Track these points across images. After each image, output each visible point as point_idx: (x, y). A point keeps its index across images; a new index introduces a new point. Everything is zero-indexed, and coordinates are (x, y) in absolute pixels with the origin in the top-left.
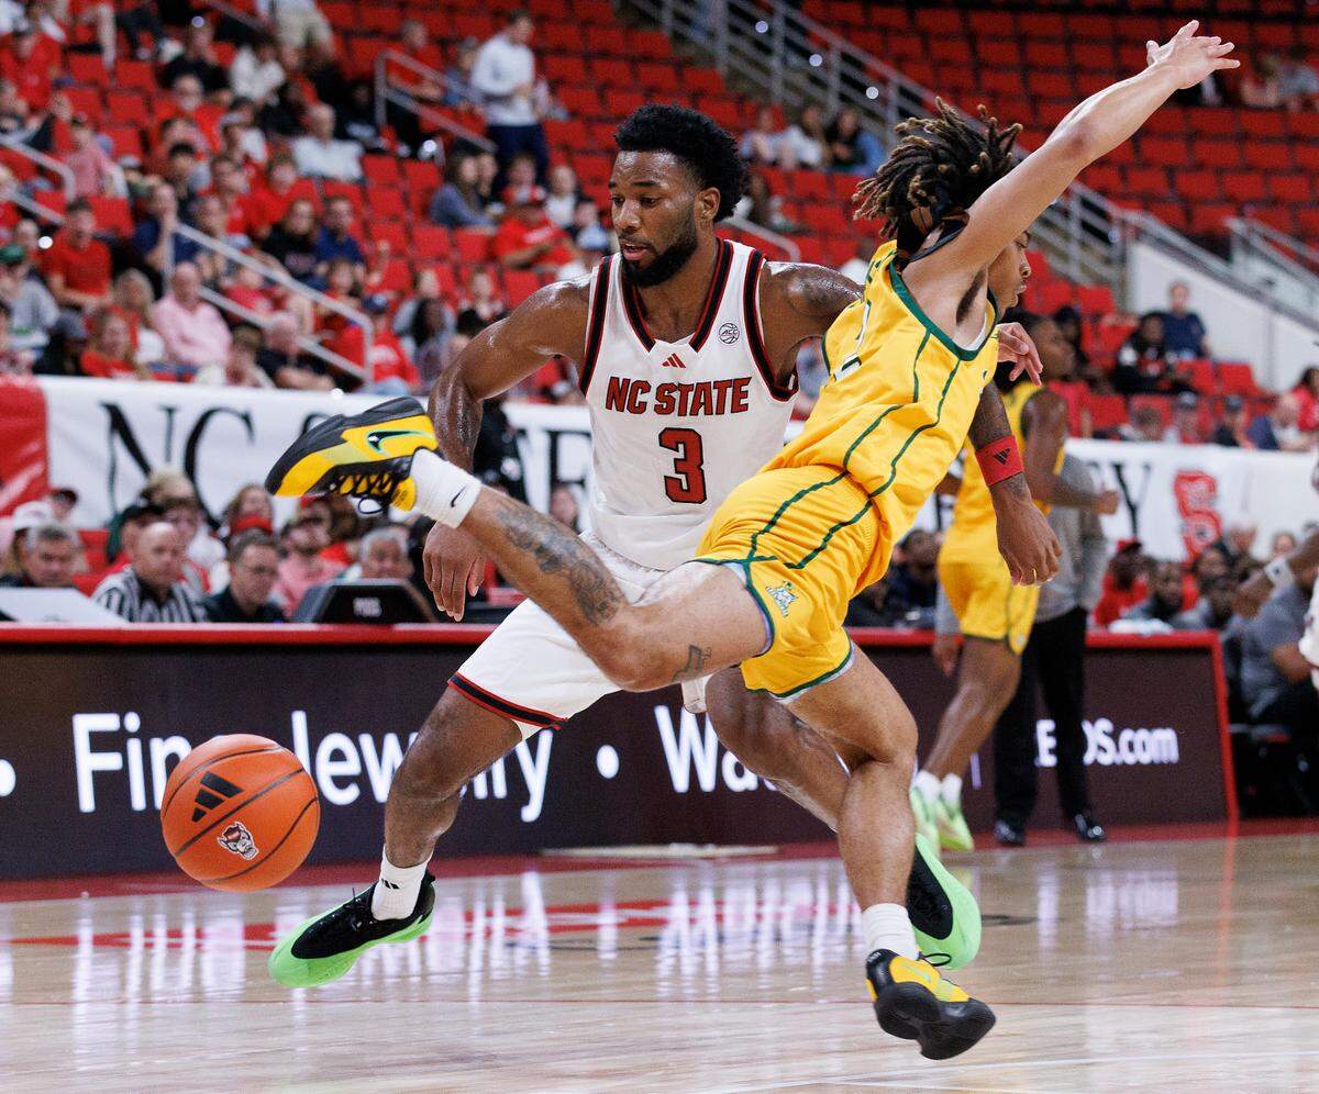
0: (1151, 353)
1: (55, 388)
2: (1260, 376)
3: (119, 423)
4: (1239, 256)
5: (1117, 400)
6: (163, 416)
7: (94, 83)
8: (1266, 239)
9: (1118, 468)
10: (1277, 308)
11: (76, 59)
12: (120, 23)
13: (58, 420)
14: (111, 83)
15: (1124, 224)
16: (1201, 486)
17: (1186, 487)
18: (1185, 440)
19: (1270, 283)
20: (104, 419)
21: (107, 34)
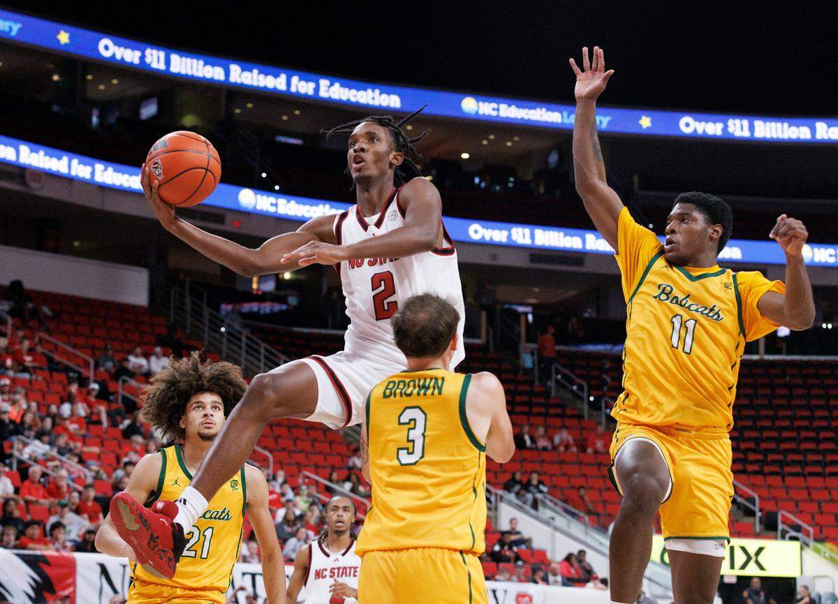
0: (506, 548)
1: (80, 557)
2: (549, 556)
3: (104, 571)
4: (541, 508)
5: (494, 564)
6: (122, 568)
7: (98, 436)
8: (551, 501)
9: (494, 592)
10: (556, 528)
11: (92, 427)
12: (109, 414)
13: (80, 570)
14: (106, 436)
15: (496, 495)
16: (527, 599)
17: (520, 599)
18: (520, 581)
19: (553, 519)
20: (98, 569)
21: (104, 418)
